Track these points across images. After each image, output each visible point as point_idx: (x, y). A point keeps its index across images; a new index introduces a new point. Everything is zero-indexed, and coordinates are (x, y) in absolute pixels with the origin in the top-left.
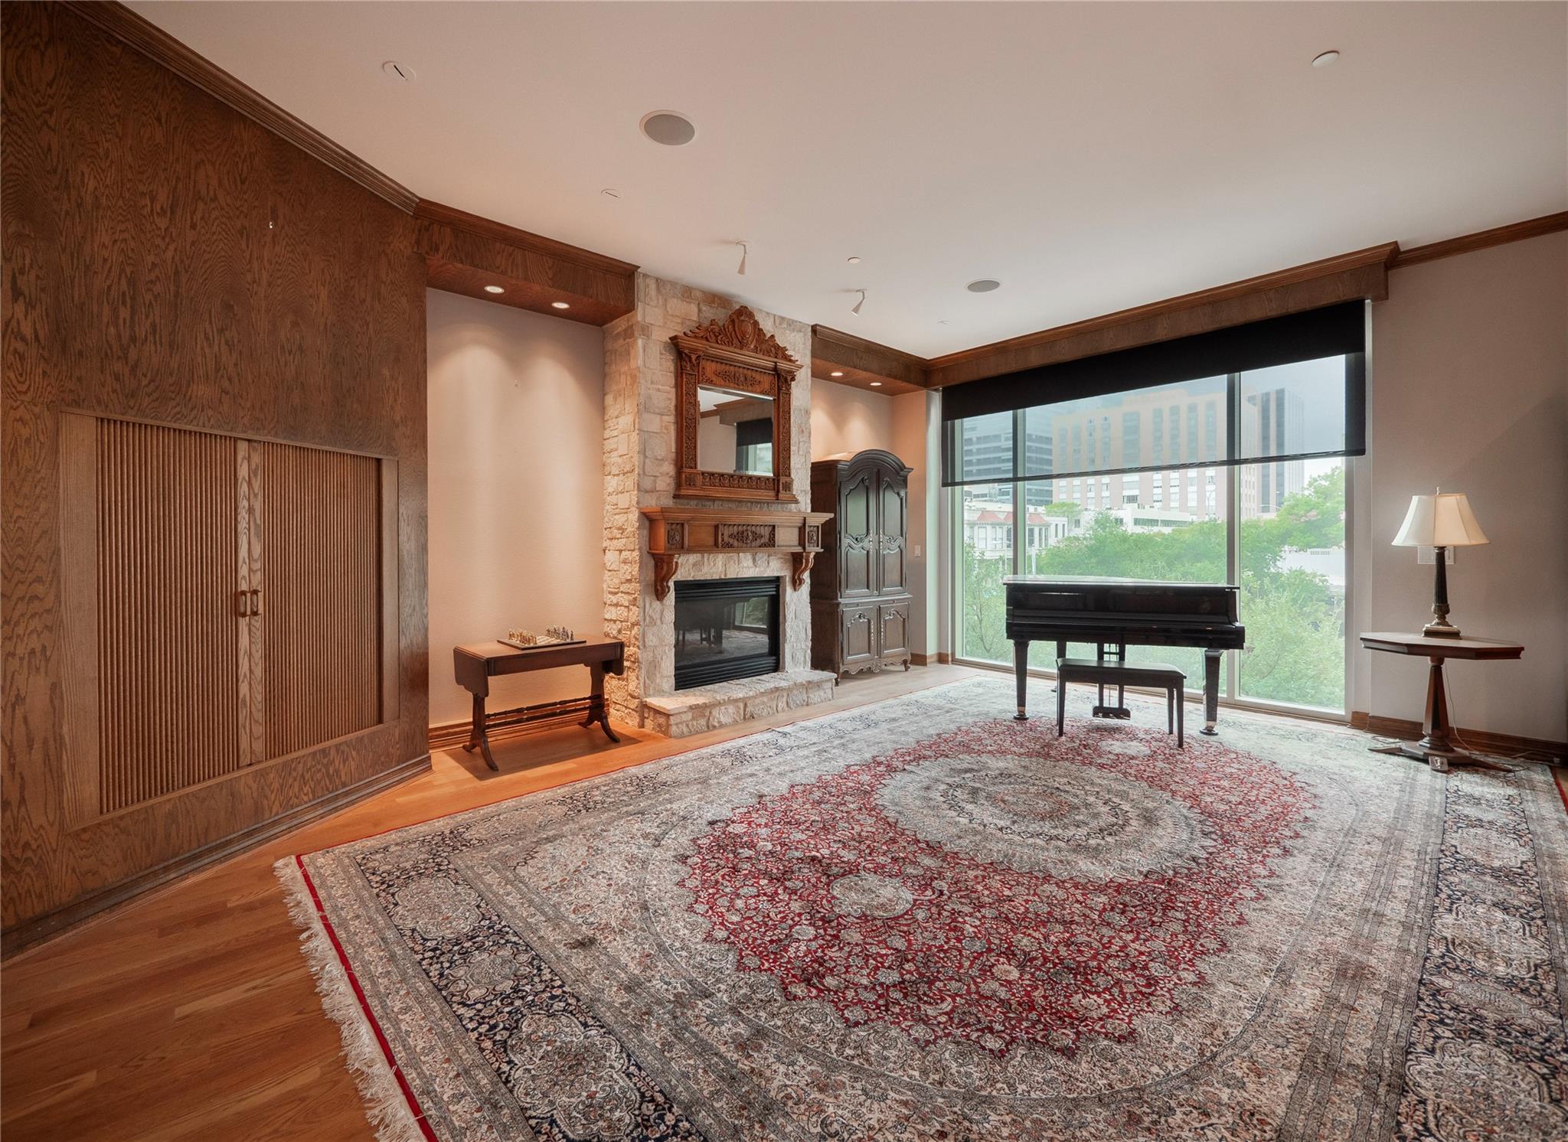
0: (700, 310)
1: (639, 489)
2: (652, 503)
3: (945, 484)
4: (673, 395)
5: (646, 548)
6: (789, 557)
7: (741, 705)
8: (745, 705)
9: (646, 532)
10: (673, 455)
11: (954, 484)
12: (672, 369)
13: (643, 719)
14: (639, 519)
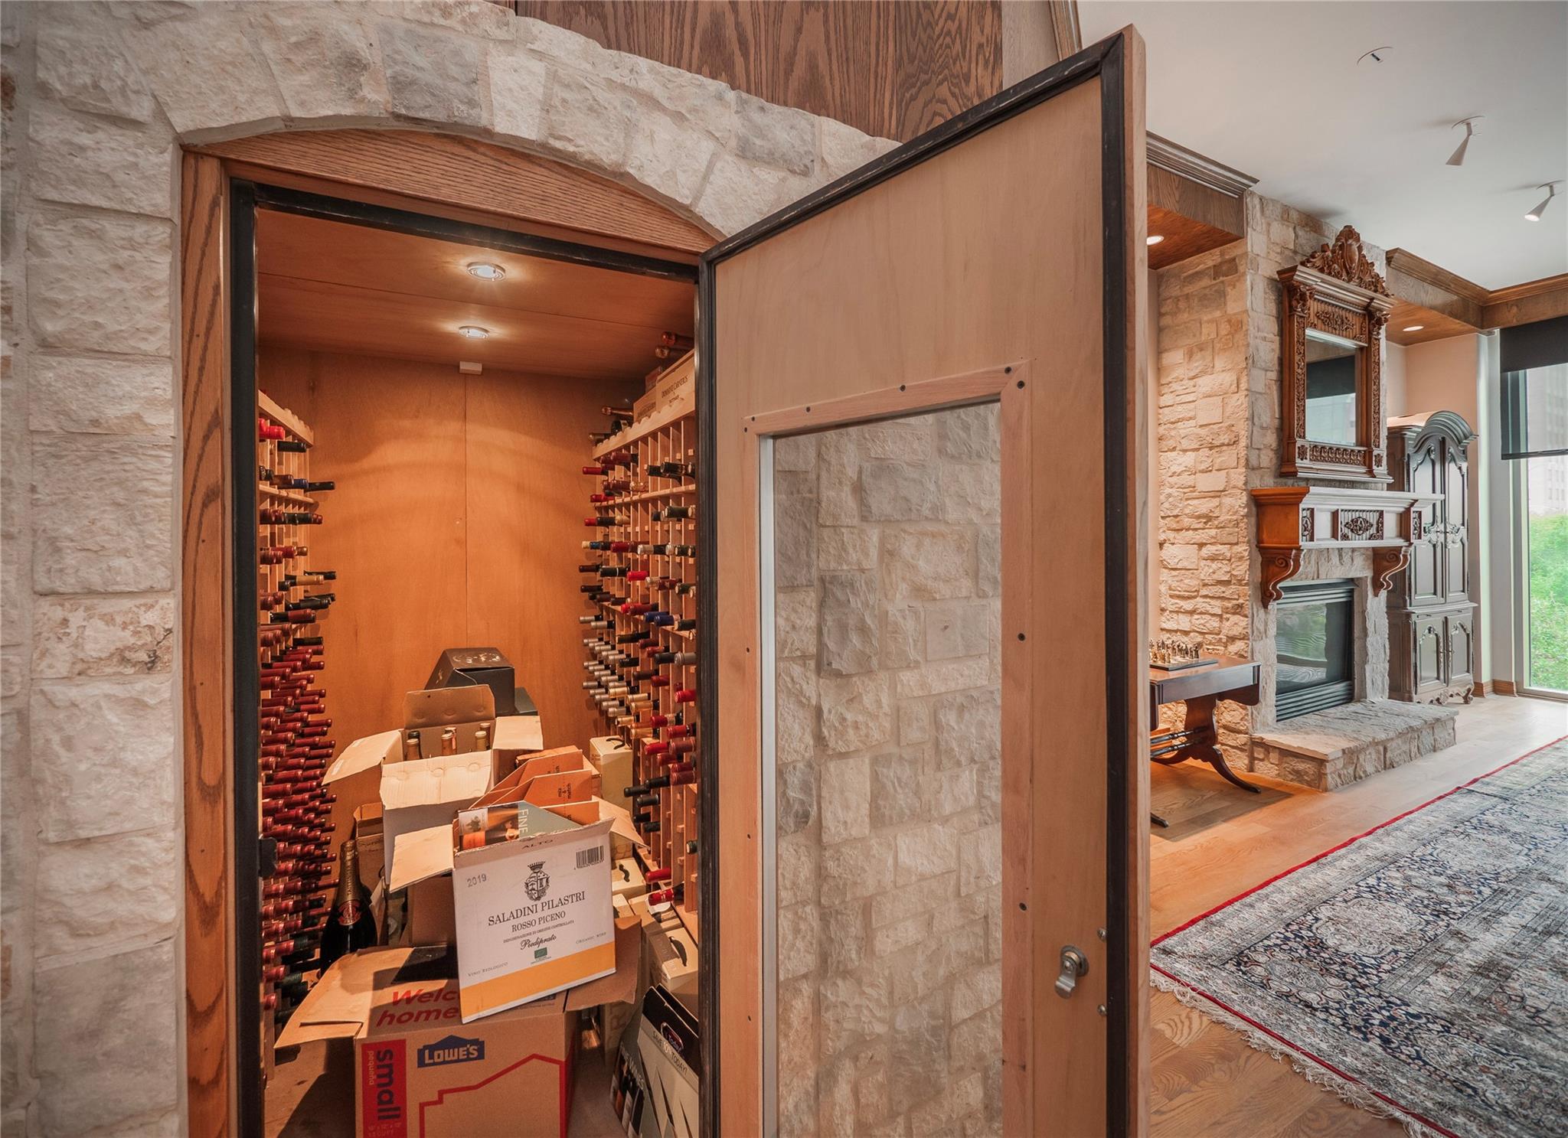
0: (1297, 236)
1: (1247, 465)
2: (1256, 484)
3: (1505, 456)
4: (1276, 346)
5: (1254, 541)
6: (1370, 553)
7: (1381, 749)
8: (1385, 749)
9: (1253, 520)
10: (1276, 422)
11: (1517, 456)
12: (1274, 312)
13: (1252, 759)
14: (1247, 505)
